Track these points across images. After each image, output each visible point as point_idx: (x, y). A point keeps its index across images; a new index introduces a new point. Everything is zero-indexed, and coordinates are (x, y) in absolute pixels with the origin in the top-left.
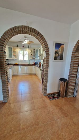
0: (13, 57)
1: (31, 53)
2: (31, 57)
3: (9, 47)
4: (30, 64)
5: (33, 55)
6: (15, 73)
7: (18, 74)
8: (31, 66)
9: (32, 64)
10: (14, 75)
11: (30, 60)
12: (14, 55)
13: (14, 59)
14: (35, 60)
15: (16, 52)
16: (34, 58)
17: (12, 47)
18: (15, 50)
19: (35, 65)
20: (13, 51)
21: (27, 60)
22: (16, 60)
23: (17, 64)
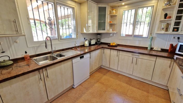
0: (108, 28)
1: (164, 10)
2: (163, 25)
3: (100, 6)
4: (152, 49)
5: (173, 20)
6: (105, 64)
7: (109, 68)
8: (153, 59)
9: (163, 50)
10: (102, 67)
11: (154, 35)
12: (111, 25)
13: (110, 32)
14: (179, 38)
15: (117, 16)
16: (175, 30)
17: (107, 6)
18: (114, 11)
19: (172, 58)
20: (110, 14)
21: (144, 36)
22: (115, 35)
23: (114, 45)
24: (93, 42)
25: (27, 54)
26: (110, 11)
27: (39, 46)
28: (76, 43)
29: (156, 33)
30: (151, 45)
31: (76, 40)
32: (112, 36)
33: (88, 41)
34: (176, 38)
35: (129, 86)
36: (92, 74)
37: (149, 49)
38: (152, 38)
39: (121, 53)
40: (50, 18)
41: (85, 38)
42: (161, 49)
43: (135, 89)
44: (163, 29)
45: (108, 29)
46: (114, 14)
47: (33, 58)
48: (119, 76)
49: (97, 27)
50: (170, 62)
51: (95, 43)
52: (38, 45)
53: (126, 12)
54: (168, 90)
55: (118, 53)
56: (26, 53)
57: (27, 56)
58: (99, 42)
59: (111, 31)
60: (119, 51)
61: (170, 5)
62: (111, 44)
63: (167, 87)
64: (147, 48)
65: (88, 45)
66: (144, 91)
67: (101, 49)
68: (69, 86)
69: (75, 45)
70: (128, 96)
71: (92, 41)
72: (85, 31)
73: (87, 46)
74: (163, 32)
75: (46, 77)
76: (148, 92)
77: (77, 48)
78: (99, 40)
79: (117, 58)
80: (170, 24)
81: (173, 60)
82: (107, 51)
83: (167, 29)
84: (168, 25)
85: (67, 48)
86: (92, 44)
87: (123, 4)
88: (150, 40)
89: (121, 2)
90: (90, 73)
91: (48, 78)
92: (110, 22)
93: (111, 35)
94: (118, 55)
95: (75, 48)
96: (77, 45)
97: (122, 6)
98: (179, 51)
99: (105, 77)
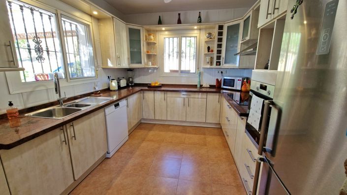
0: (146, 60)
1: (206, 42)
2: (208, 59)
3: (131, 27)
4: (201, 86)
5: (215, 49)
6: (148, 115)
7: (155, 120)
8: (204, 96)
9: (211, 87)
11: (202, 70)
12: (149, 56)
13: (150, 67)
14: (222, 72)
15: (155, 43)
16: (218, 64)
17: (141, 28)
18: (152, 37)
19: (219, 92)
20: (146, 40)
21: (191, 72)
22: (155, 71)
23: (157, 85)
24: (123, 83)
25: (14, 107)
26: (146, 36)
27: (31, 92)
28: (96, 86)
29: (203, 68)
30: (200, 82)
31: (95, 81)
32: (151, 73)
33: (115, 81)
34: (220, 72)
35: (184, 135)
36: (131, 133)
37: (198, 86)
38: (200, 73)
39: (169, 95)
40: (38, 39)
41: (109, 77)
42: (210, 85)
43: (191, 136)
44: (208, 63)
45: (145, 62)
46: (152, 41)
47: (26, 115)
48: (171, 127)
49: (128, 59)
50: (218, 97)
51: (126, 85)
52: (29, 90)
53: (167, 40)
54: (221, 128)
55: (166, 95)
56: (11, 104)
57: (15, 111)
58: (132, 82)
59: (150, 65)
60: (166, 92)
61: (211, 38)
62: (153, 85)
63: (220, 124)
64: (196, 85)
65: (117, 88)
66: (201, 134)
67: (139, 92)
68: (102, 154)
69: (95, 89)
70: (186, 144)
71: (121, 81)
72: (110, 65)
73: (114, 91)
74: (209, 66)
75: (72, 138)
76: (204, 134)
77: (99, 94)
78: (131, 79)
79: (164, 103)
80: (213, 58)
81: (220, 94)
82: (149, 95)
83: (211, 64)
84: (212, 58)
85: (81, 95)
86: (121, 86)
87: (163, 29)
88: (198, 76)
89: (160, 27)
90: (129, 131)
91: (75, 139)
92: (148, 52)
93: (150, 71)
94: (166, 98)
95: (95, 94)
96: (97, 89)
97: (161, 31)
98: (224, 85)
99: (151, 133)
